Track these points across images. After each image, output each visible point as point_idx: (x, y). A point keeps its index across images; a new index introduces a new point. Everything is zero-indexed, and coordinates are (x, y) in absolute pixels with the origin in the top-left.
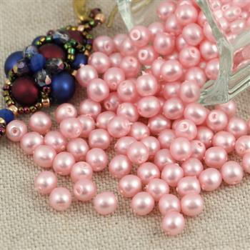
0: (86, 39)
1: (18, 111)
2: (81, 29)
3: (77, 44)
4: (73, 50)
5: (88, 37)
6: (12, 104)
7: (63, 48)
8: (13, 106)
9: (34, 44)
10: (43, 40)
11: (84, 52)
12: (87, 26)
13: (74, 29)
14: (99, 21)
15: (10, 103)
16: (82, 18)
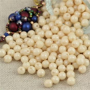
0: (38, 11)
1: (10, 33)
3: (34, 12)
6: (8, 31)
7: (29, 13)
8: (9, 31)
10: (22, 10)
12: (39, 6)
14: (43, 5)
15: (7, 30)
16: (37, 4)
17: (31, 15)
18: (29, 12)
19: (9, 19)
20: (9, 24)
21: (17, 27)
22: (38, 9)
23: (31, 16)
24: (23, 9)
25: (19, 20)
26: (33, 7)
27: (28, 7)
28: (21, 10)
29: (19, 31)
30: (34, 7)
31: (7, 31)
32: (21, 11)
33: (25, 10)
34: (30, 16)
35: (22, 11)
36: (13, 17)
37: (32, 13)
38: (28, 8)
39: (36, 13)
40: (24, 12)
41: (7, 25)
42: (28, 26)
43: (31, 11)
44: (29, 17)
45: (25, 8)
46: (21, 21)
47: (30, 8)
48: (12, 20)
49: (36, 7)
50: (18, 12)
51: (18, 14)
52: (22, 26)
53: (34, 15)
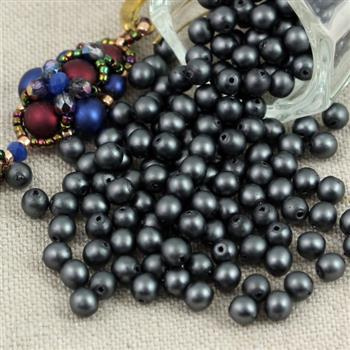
0: (126, 56)
1: (31, 144)
2: (120, 42)
3: (113, 61)
4: (106, 69)
5: (128, 53)
6: (22, 135)
7: (95, 65)
8: (25, 138)
9: (58, 59)
10: (69, 55)
11: (122, 72)
12: (128, 38)
13: (111, 43)
14: (143, 31)
15: (20, 134)
17: (104, 74)
18: (98, 64)
19: (22, 89)
20: (22, 108)
21: (53, 119)
22: (125, 49)
23: (106, 78)
24: (73, 52)
25: (61, 93)
26: (105, 42)
28: (64, 53)
29: (63, 133)
30: (108, 40)
31: (19, 137)
32: (63, 58)
34: (101, 78)
35: (70, 59)
36: (40, 80)
37: (108, 64)
38: (90, 48)
39: (120, 67)
40: (77, 60)
41: (15, 116)
43: (103, 58)
44: (96, 82)
45: (79, 46)
48: (33, 95)
49: (115, 41)
50: (53, 64)
51: (56, 71)
52: (73, 114)
53: (112, 71)
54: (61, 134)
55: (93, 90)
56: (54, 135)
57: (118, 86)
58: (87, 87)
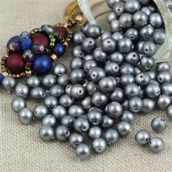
17: (53, 42)
18: (50, 37)
19: (8, 46)
20: (7, 56)
21: (22, 63)
23: (53, 44)
24: (38, 29)
25: (27, 49)
26: (58, 25)
27: (49, 26)
28: (33, 30)
29: (26, 72)
30: (60, 24)
31: (3, 72)
32: (33, 33)
33: (40, 30)
34: (51, 44)
35: (36, 33)
36: (17, 42)
37: (55, 37)
39: (62, 39)
40: (39, 34)
41: (2, 60)
42: (45, 63)
43: (53, 34)
44: (48, 46)
45: (43, 27)
46: (32, 52)
47: (51, 27)
48: (13, 49)
49: (63, 25)
50: (26, 34)
51: (27, 38)
52: (33, 62)
53: (58, 41)
54: (25, 72)
55: (45, 50)
56: (21, 73)
57: (61, 49)
58: (42, 48)
